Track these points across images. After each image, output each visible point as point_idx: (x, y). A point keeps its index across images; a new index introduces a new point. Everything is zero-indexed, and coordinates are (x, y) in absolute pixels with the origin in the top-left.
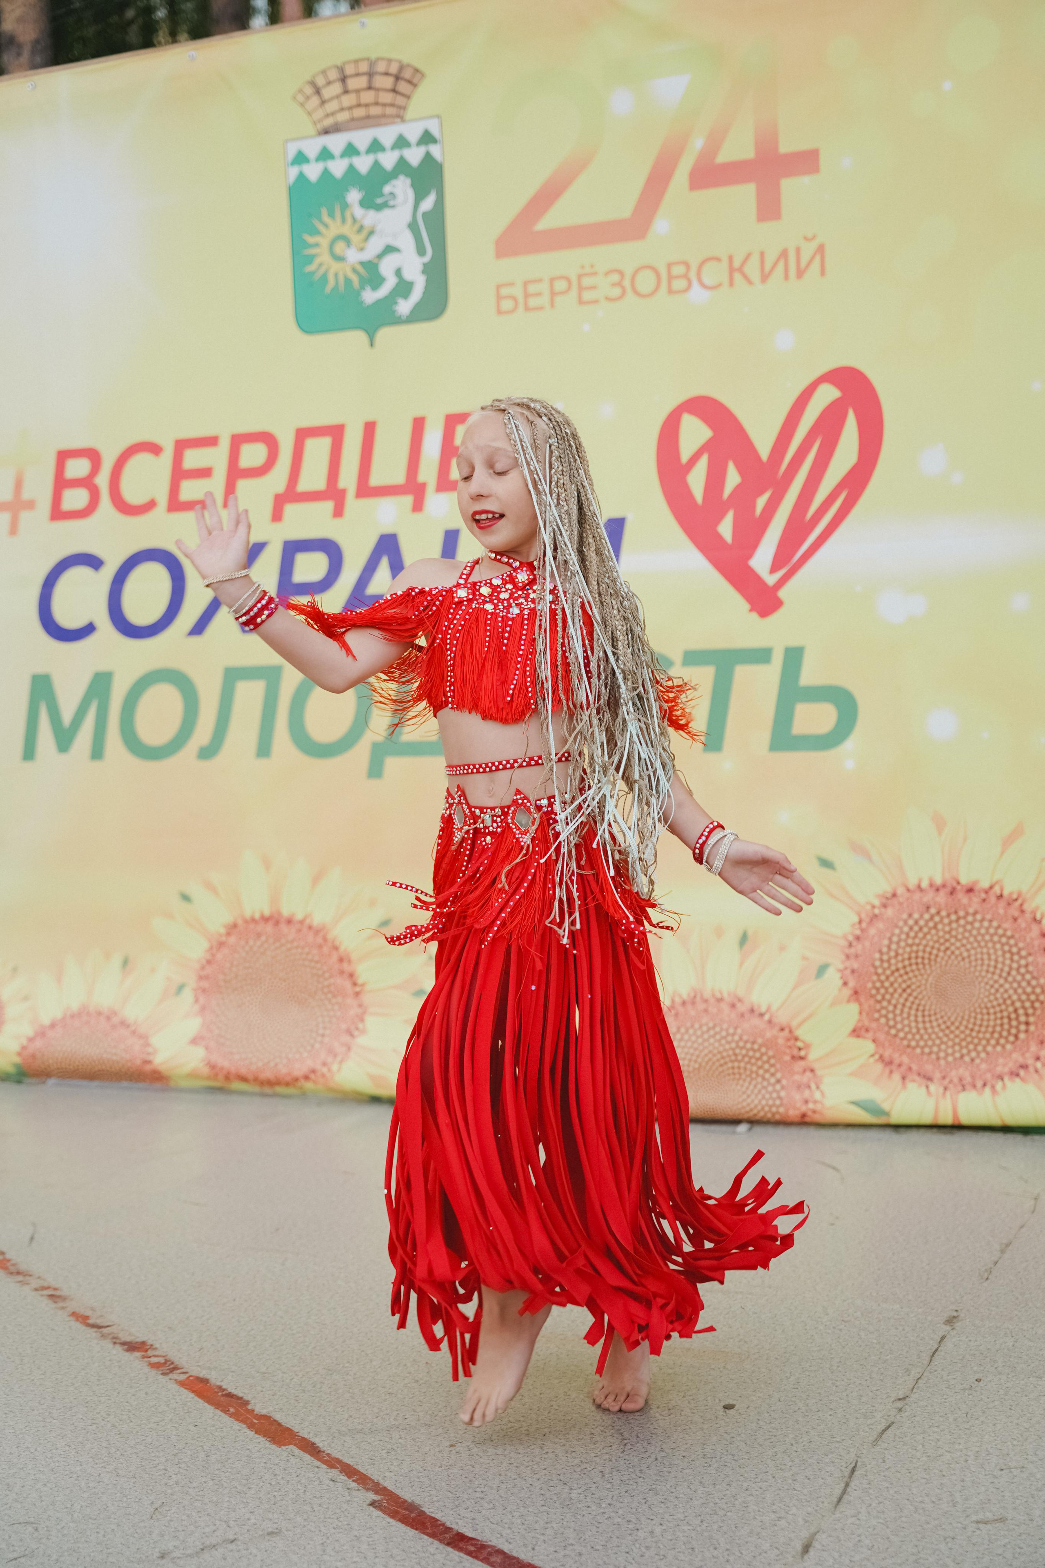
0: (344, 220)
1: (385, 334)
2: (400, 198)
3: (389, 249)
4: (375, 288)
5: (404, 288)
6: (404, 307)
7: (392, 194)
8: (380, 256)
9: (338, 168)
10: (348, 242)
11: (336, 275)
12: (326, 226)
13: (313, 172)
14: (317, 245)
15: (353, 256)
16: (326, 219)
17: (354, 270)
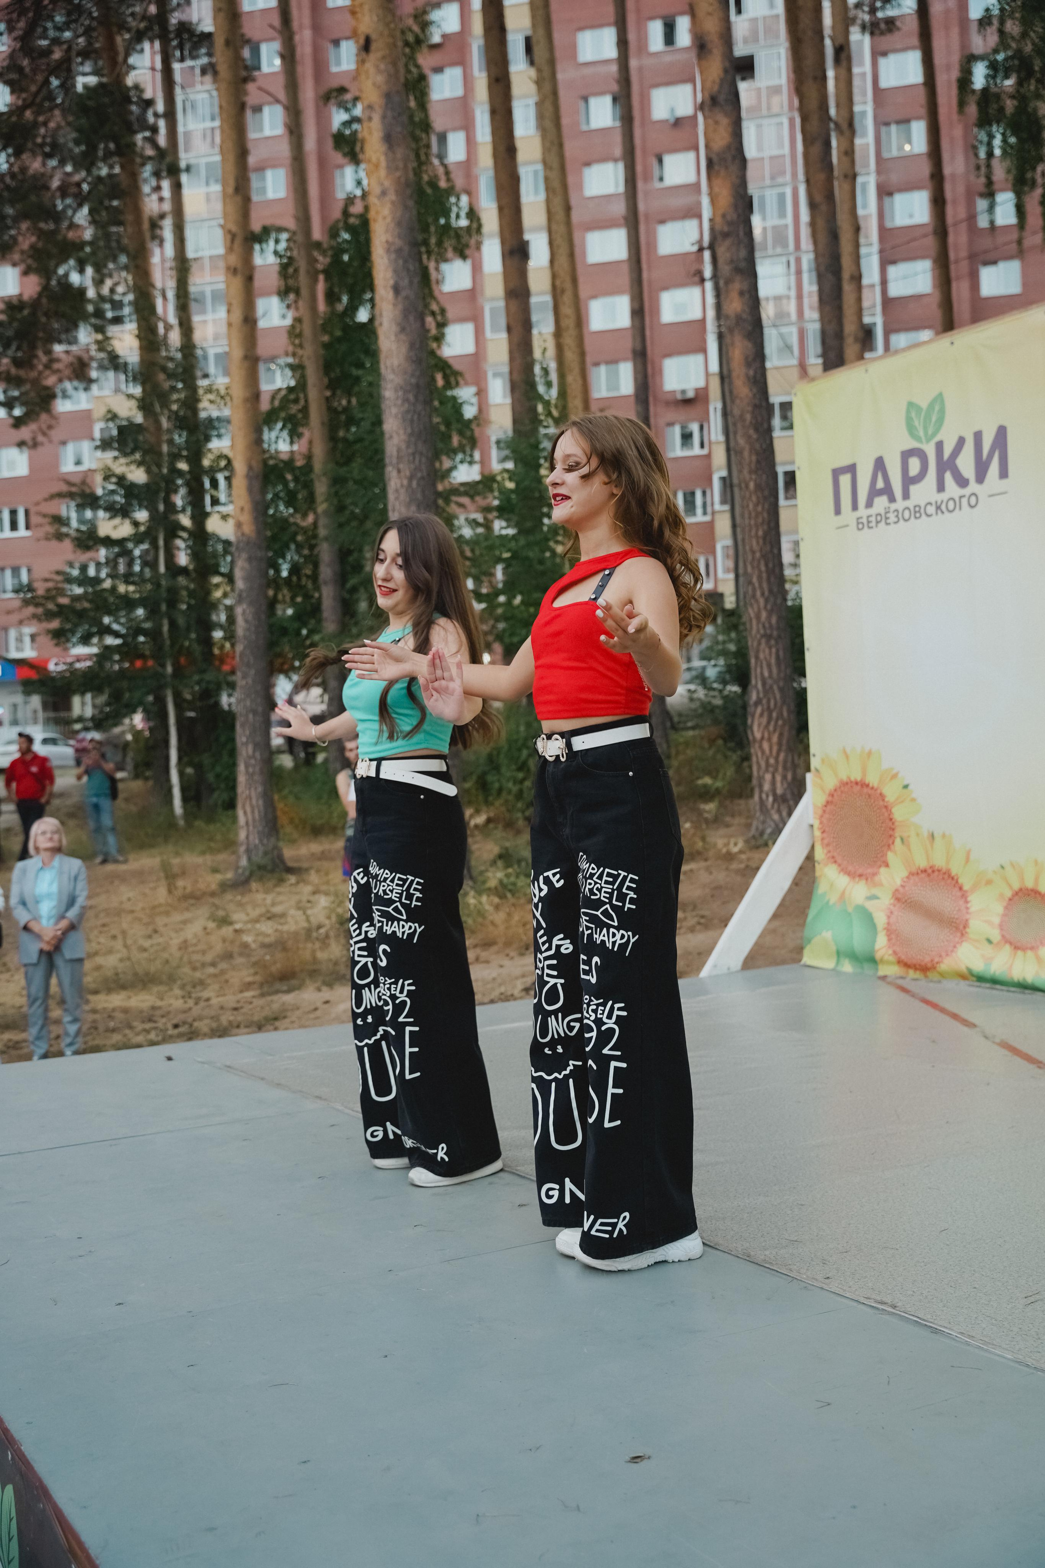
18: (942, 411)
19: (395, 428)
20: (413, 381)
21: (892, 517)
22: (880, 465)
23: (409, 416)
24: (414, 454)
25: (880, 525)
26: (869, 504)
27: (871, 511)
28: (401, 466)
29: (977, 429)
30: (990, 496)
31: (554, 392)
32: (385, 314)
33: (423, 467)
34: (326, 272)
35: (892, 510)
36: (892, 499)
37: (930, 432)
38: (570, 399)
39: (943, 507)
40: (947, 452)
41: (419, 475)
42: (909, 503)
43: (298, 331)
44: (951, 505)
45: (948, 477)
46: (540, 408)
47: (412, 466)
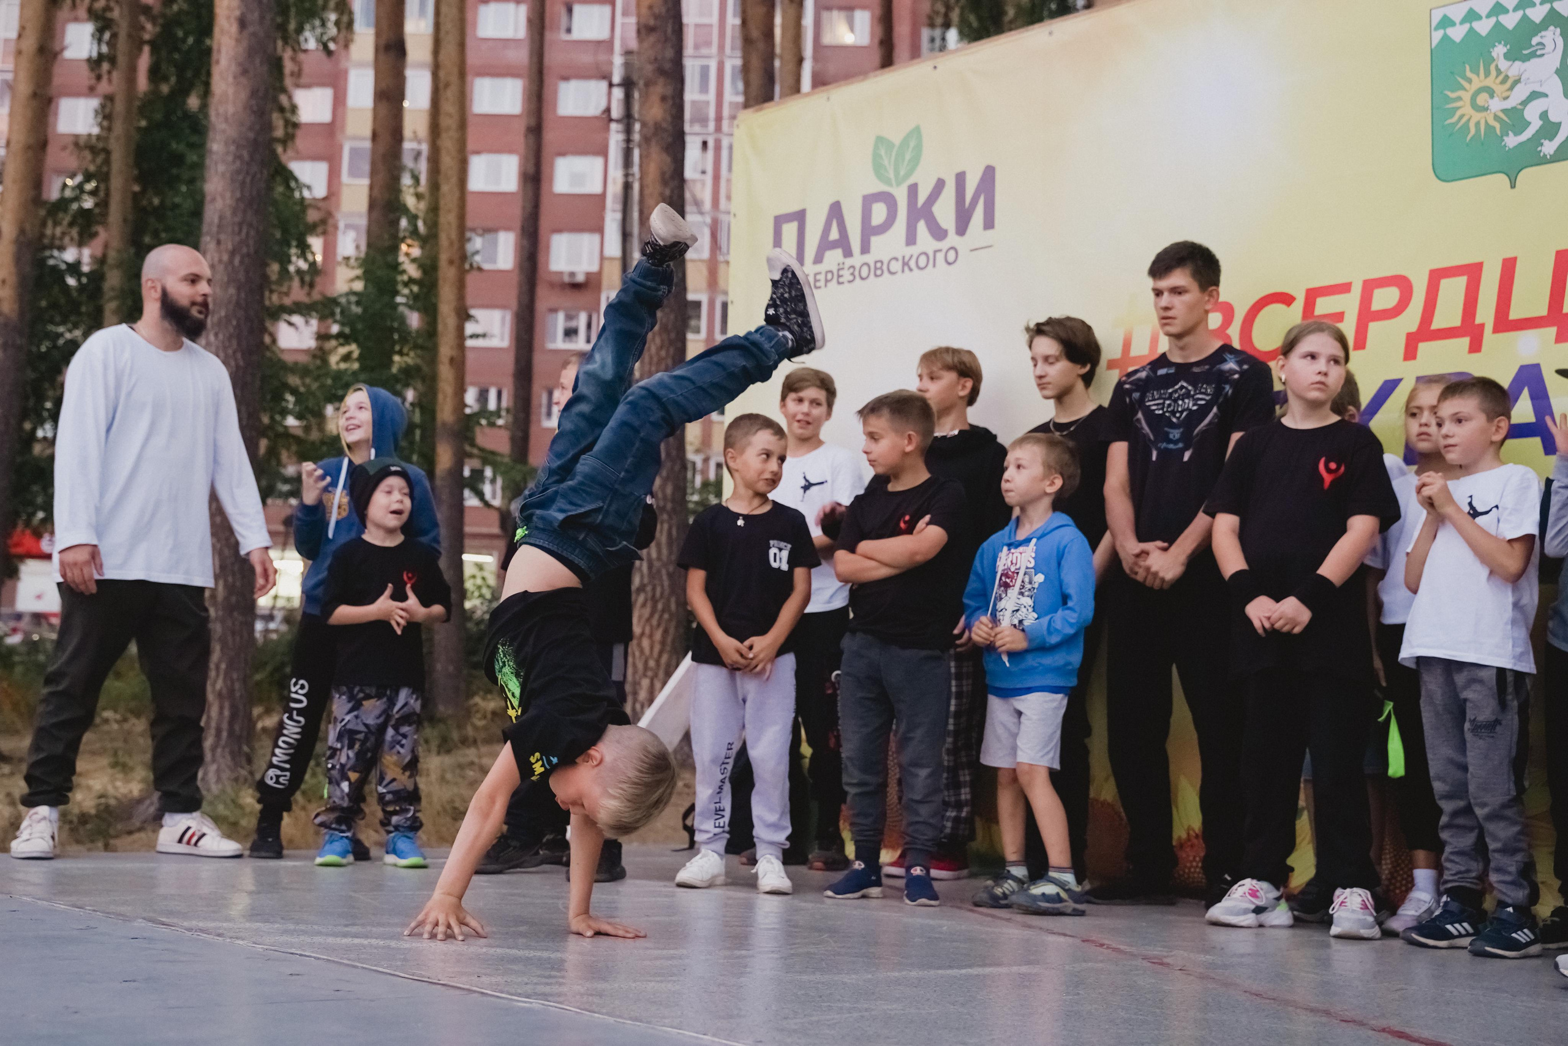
0: (1487, 74)
1: (1527, 175)
2: (1549, 47)
3: (1535, 95)
4: (1516, 134)
5: (1550, 129)
6: (1549, 148)
7: (1540, 44)
8: (1525, 103)
9: (1483, 27)
10: (1491, 93)
11: (1478, 124)
12: (1470, 81)
13: (1457, 33)
14: (1460, 99)
15: (1496, 105)
16: (1469, 74)
17: (1496, 118)
18: (919, 148)
19: (220, 189)
20: (251, 135)
21: (846, 275)
22: (836, 211)
23: (240, 177)
24: (240, 224)
25: (829, 284)
26: (818, 259)
27: (819, 268)
28: (222, 237)
29: (959, 170)
30: (972, 250)
31: (423, 205)
32: (224, 50)
33: (251, 242)
34: (152, 43)
35: (847, 266)
36: (848, 253)
37: (902, 173)
38: (442, 213)
39: (912, 264)
40: (922, 198)
41: (245, 250)
42: (869, 258)
43: (107, 110)
44: (922, 261)
45: (922, 226)
46: (404, 223)
47: (237, 239)
